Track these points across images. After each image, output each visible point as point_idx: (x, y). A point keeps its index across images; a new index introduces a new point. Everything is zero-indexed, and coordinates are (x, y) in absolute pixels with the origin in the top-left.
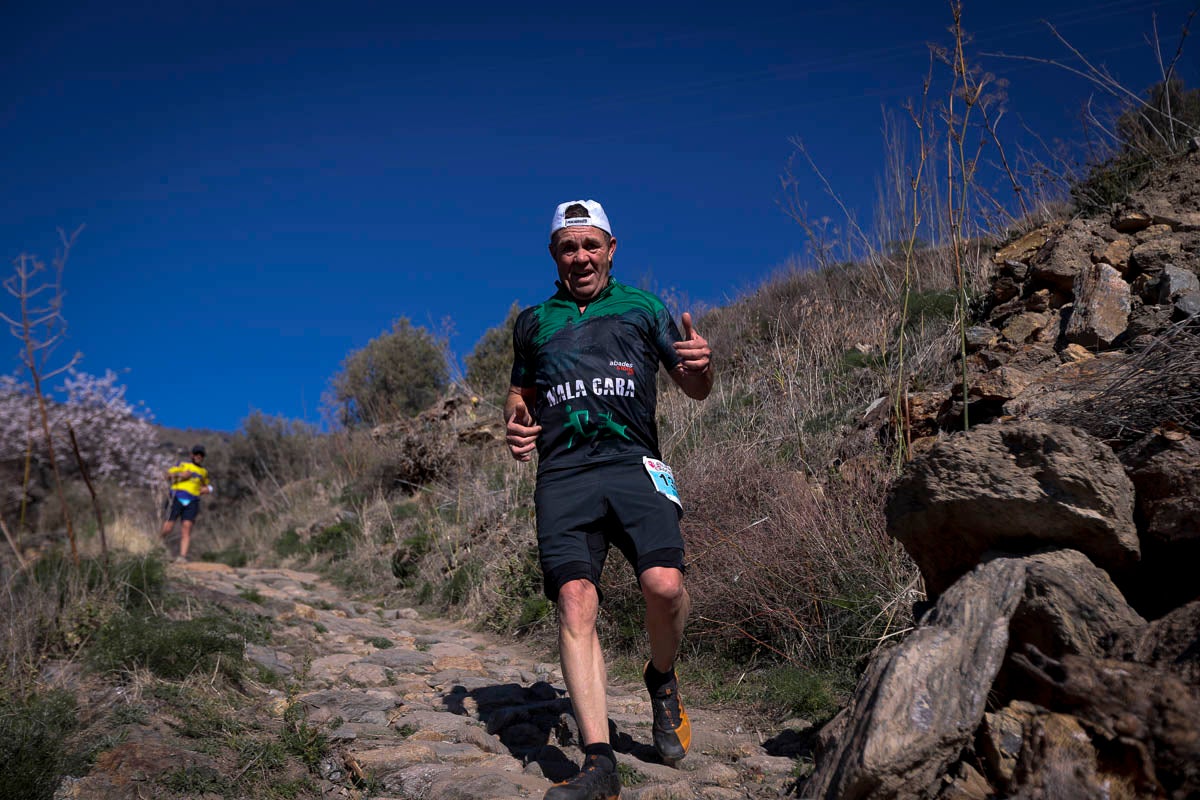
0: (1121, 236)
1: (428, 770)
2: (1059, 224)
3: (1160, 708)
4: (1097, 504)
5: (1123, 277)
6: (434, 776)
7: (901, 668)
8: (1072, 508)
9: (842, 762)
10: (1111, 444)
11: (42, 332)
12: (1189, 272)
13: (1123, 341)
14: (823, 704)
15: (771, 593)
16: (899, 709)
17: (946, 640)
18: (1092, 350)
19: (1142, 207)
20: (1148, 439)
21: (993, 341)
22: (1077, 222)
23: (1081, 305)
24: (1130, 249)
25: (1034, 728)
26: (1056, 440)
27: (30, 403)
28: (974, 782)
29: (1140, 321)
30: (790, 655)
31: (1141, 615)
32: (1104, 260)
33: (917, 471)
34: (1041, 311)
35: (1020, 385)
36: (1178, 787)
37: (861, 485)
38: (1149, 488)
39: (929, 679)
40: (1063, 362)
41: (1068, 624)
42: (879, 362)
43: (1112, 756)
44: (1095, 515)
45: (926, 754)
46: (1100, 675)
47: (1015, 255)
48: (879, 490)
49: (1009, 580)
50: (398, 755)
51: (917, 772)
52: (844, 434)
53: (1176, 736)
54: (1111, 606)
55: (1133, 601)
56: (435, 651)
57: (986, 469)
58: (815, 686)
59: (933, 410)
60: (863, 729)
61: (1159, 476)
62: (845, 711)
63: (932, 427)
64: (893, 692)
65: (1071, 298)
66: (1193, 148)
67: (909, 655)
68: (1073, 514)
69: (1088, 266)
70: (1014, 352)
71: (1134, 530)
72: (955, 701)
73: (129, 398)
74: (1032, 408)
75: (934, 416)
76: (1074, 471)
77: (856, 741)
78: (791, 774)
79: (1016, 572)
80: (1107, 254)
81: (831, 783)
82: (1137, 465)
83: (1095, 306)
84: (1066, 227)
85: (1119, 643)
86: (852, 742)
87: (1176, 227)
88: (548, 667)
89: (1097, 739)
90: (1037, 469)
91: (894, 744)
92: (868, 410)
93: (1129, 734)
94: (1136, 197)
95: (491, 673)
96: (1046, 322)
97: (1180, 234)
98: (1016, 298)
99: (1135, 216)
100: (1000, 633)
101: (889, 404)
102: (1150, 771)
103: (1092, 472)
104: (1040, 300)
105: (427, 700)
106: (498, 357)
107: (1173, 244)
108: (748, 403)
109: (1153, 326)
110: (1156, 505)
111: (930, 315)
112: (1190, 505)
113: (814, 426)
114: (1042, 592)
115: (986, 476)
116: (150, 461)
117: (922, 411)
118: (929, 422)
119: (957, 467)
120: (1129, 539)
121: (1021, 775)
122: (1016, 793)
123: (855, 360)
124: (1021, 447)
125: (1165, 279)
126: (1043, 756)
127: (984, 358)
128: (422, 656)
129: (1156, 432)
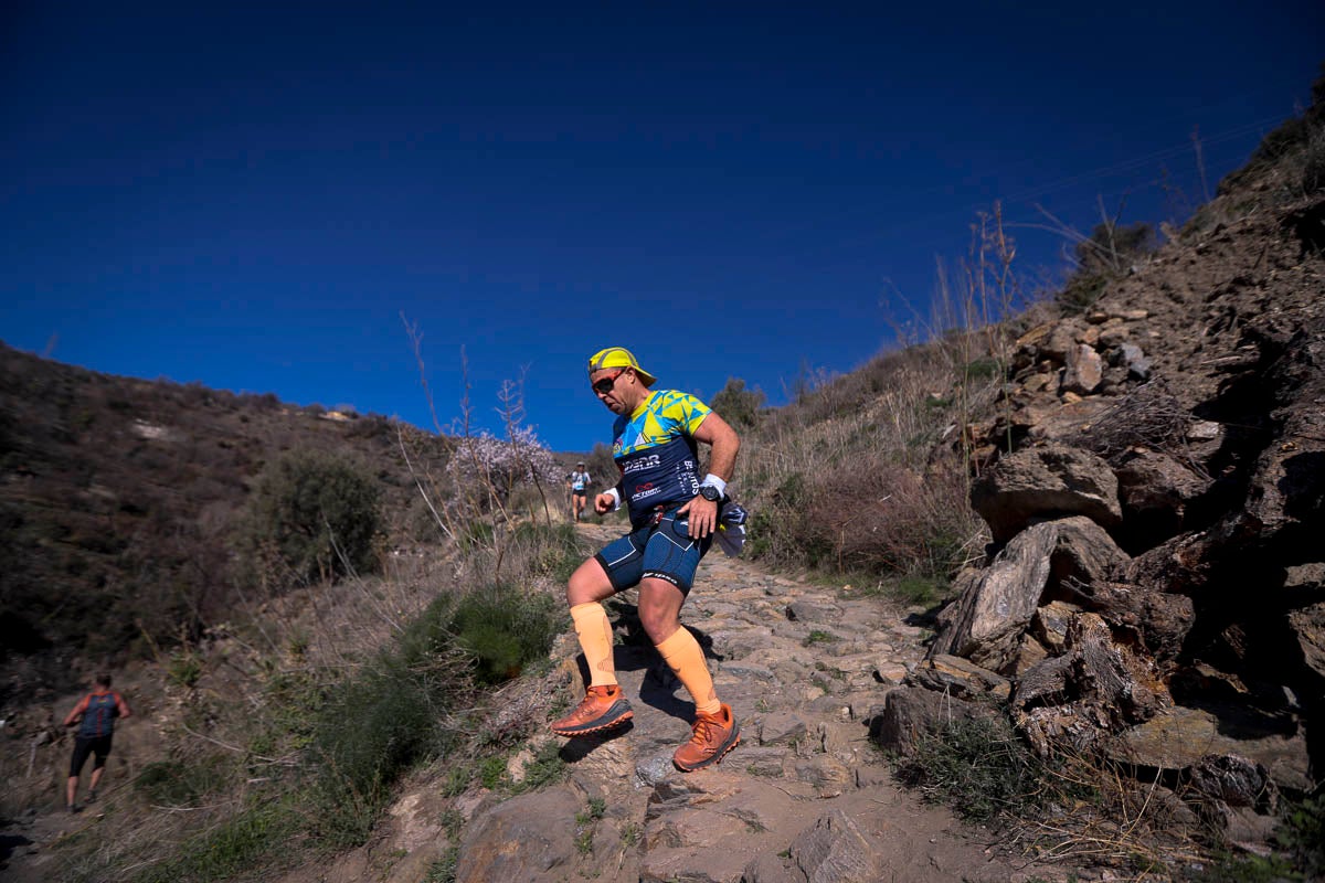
0: (1093, 326)
1: (725, 633)
2: (1055, 322)
3: (1149, 609)
4: (1097, 491)
5: (1096, 351)
6: (728, 636)
7: (989, 584)
8: (1082, 494)
9: (958, 634)
10: (1101, 456)
11: (514, 417)
12: (1136, 347)
13: (1100, 389)
14: (931, 599)
15: (897, 538)
16: (989, 607)
17: (1013, 569)
18: (1080, 395)
19: (1103, 309)
20: (1124, 453)
21: (1018, 391)
22: (1065, 321)
23: (1071, 369)
24: (1099, 333)
25: (1075, 621)
26: (1072, 456)
27: (495, 444)
28: (1031, 645)
29: (1109, 378)
30: (909, 572)
31: (1125, 551)
32: (1083, 342)
33: (989, 475)
34: (1046, 373)
35: (1038, 419)
36: (1156, 650)
37: (947, 478)
38: (1126, 479)
39: (1006, 591)
40: (1064, 402)
41: (1083, 559)
42: (948, 404)
43: (1120, 634)
44: (1096, 497)
45: (1006, 631)
46: (1113, 592)
47: (1028, 341)
48: (958, 479)
49: (1048, 535)
50: (708, 626)
51: (1000, 640)
52: (932, 447)
53: (1156, 623)
54: (1108, 548)
55: (1119, 544)
56: (711, 569)
57: (1031, 474)
58: (926, 588)
59: (985, 432)
60: (970, 617)
61: (1133, 474)
62: (953, 604)
63: (983, 442)
64: (985, 597)
65: (1063, 364)
66: (1132, 273)
67: (993, 577)
68: (1083, 497)
69: (1074, 346)
70: (1032, 399)
71: (1117, 503)
72: (1021, 602)
73: (539, 440)
74: (1046, 431)
75: (986, 436)
76: (1083, 473)
77: (965, 623)
78: (919, 636)
79: (1053, 531)
80: (1085, 338)
81: (952, 645)
82: (1119, 467)
83: (1080, 369)
84: (1059, 324)
85: (1116, 570)
86: (962, 624)
87: (1125, 320)
88: (771, 577)
89: (1112, 626)
90: (1061, 473)
91: (990, 625)
92: (945, 433)
93: (1131, 624)
94: (1101, 304)
95: (743, 582)
96: (1050, 379)
97: (1129, 324)
98: (1030, 366)
99: (1099, 315)
100: (1045, 565)
101: (959, 428)
102: (1142, 642)
103: (1093, 474)
104: (1044, 367)
105: (713, 597)
106: (723, 407)
107: (1124, 330)
108: (873, 429)
109: (1119, 381)
110: (1131, 491)
111: (977, 375)
112: (1152, 489)
113: (914, 443)
114: (1067, 540)
115: (1031, 478)
116: (551, 470)
117: (978, 433)
118: (983, 439)
119: (1013, 473)
120: (1116, 509)
121: (1068, 644)
122: (1065, 653)
123: (931, 402)
124: (1051, 461)
125: (1122, 353)
126: (1081, 635)
127: (1015, 403)
128: (704, 572)
129: (1130, 448)
